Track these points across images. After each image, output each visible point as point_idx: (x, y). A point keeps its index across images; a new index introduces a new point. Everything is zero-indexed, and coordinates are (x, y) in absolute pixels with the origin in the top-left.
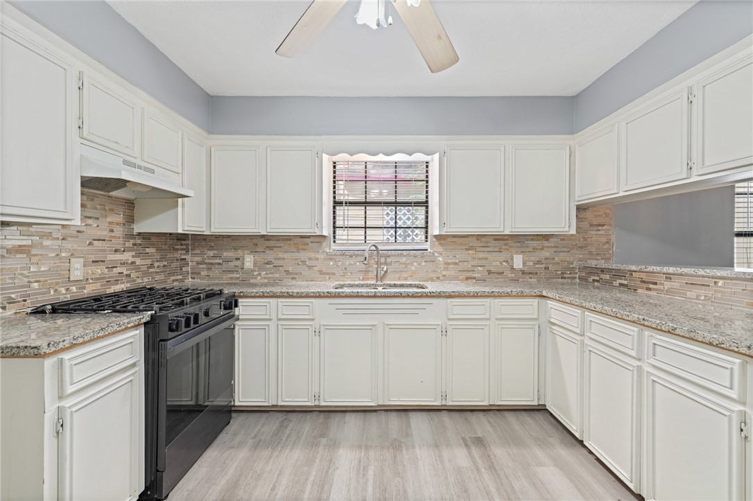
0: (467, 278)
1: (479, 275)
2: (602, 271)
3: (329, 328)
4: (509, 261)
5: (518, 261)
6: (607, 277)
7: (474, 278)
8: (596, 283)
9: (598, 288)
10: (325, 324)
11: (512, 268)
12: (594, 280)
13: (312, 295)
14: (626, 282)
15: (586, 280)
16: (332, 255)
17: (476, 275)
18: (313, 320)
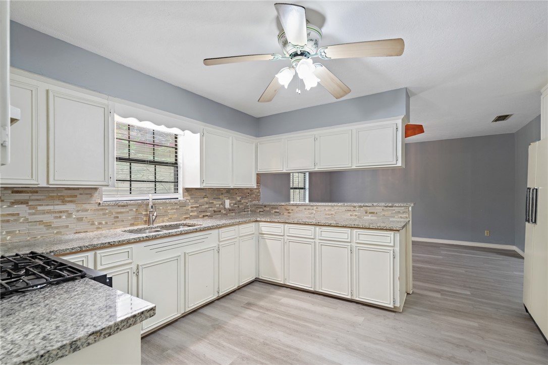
0: (204, 216)
1: (209, 214)
2: (265, 206)
3: (147, 266)
4: (223, 204)
5: (227, 203)
6: (268, 209)
7: (207, 216)
8: (261, 213)
9: (263, 215)
10: (143, 264)
11: (225, 208)
12: (260, 211)
13: (133, 241)
14: (278, 211)
15: (255, 211)
16: (106, 206)
17: (208, 214)
18: (130, 263)
